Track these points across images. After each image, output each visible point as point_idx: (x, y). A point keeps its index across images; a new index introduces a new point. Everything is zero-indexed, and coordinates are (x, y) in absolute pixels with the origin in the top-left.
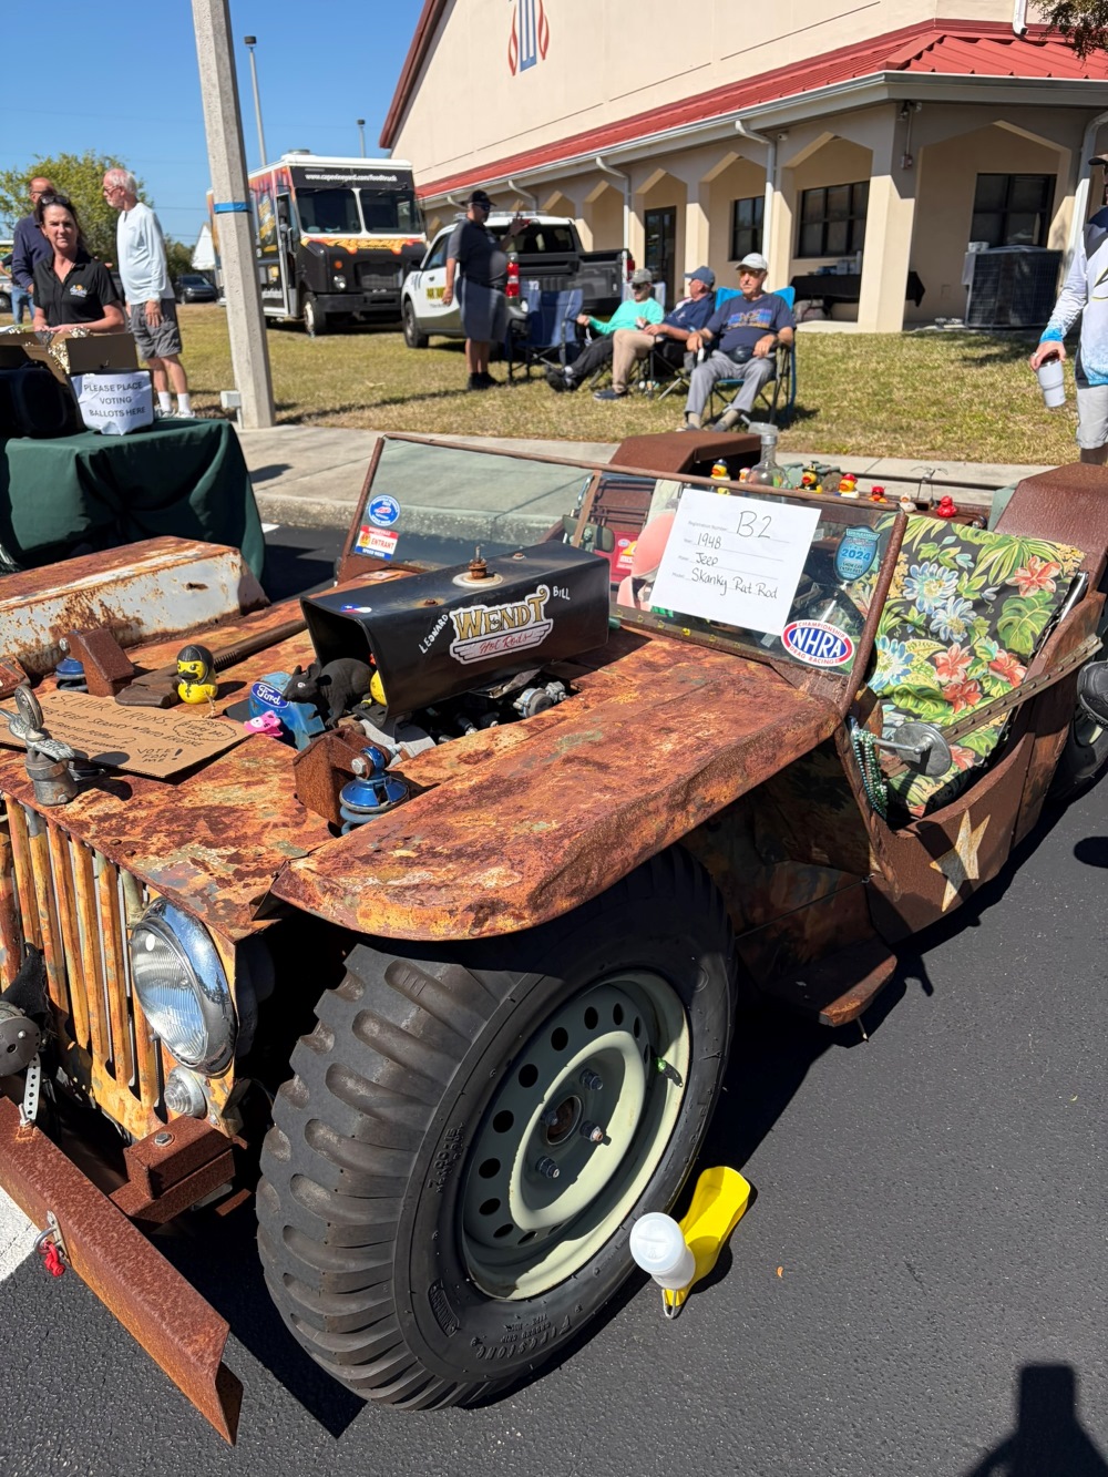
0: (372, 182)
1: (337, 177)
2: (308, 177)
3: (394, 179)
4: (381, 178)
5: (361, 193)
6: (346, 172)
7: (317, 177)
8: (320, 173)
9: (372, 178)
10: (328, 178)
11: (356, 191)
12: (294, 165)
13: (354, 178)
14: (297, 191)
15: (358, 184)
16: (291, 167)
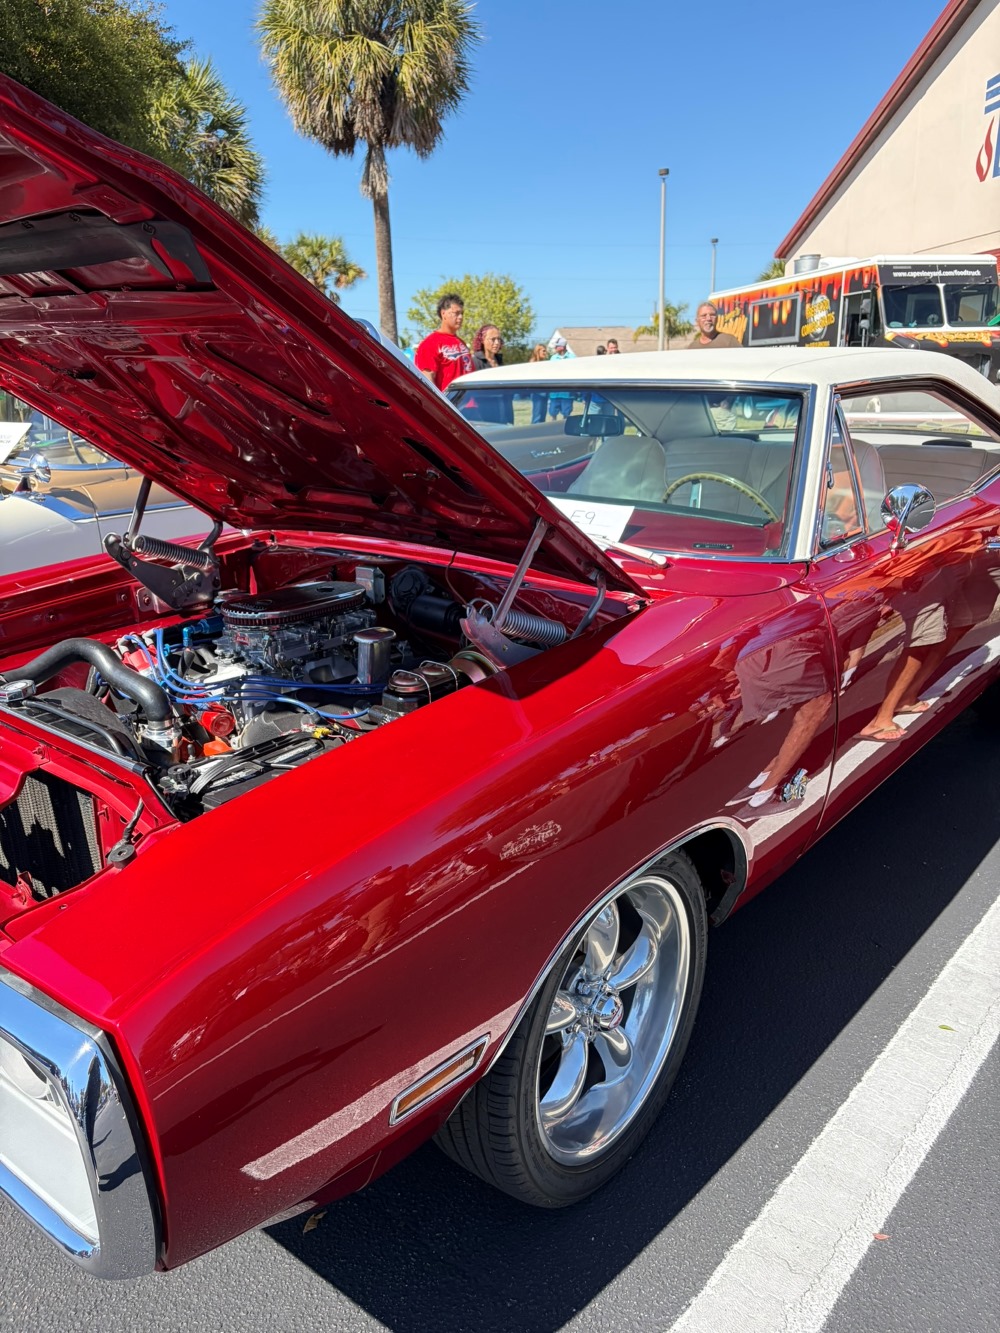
0: (955, 277)
1: (923, 274)
2: (895, 274)
3: (978, 273)
4: (966, 273)
5: (945, 288)
6: (932, 268)
7: (904, 274)
8: (907, 271)
9: (956, 273)
10: (914, 274)
11: (941, 286)
12: (883, 263)
13: (939, 273)
14: (885, 289)
15: (943, 279)
16: (879, 266)
